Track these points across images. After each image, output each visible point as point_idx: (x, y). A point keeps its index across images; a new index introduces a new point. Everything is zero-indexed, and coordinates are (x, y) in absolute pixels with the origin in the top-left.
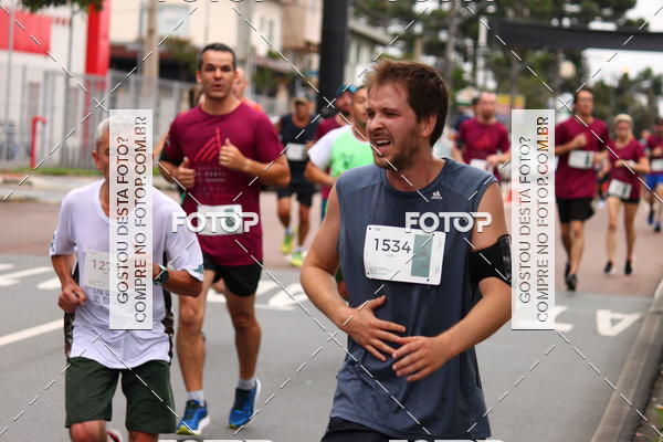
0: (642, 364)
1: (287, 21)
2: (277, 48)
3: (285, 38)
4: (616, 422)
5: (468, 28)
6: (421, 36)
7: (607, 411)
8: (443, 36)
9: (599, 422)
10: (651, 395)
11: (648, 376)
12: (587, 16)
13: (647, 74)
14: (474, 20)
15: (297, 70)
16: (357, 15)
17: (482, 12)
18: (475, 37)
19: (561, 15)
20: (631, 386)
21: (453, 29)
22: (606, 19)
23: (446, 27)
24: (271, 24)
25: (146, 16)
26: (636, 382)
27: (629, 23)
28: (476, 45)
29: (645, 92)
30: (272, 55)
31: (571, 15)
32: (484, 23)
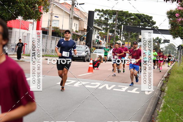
0: (154, 101)
1: (80, 24)
2: (78, 30)
3: (79, 28)
4: (148, 113)
5: (119, 27)
6: (109, 28)
7: (146, 111)
8: (114, 29)
9: (144, 113)
10: (156, 107)
11: (155, 103)
12: (145, 26)
13: (157, 38)
14: (121, 25)
15: (82, 35)
16: (95, 24)
17: (122, 24)
18: (121, 29)
19: (140, 25)
20: (152, 106)
21: (116, 27)
22: (149, 26)
23: (115, 27)
24: (77, 25)
25: (49, 22)
26: (153, 105)
27: (154, 27)
28: (121, 31)
29: (157, 42)
30: (76, 31)
31: (142, 25)
32: (123, 26)
